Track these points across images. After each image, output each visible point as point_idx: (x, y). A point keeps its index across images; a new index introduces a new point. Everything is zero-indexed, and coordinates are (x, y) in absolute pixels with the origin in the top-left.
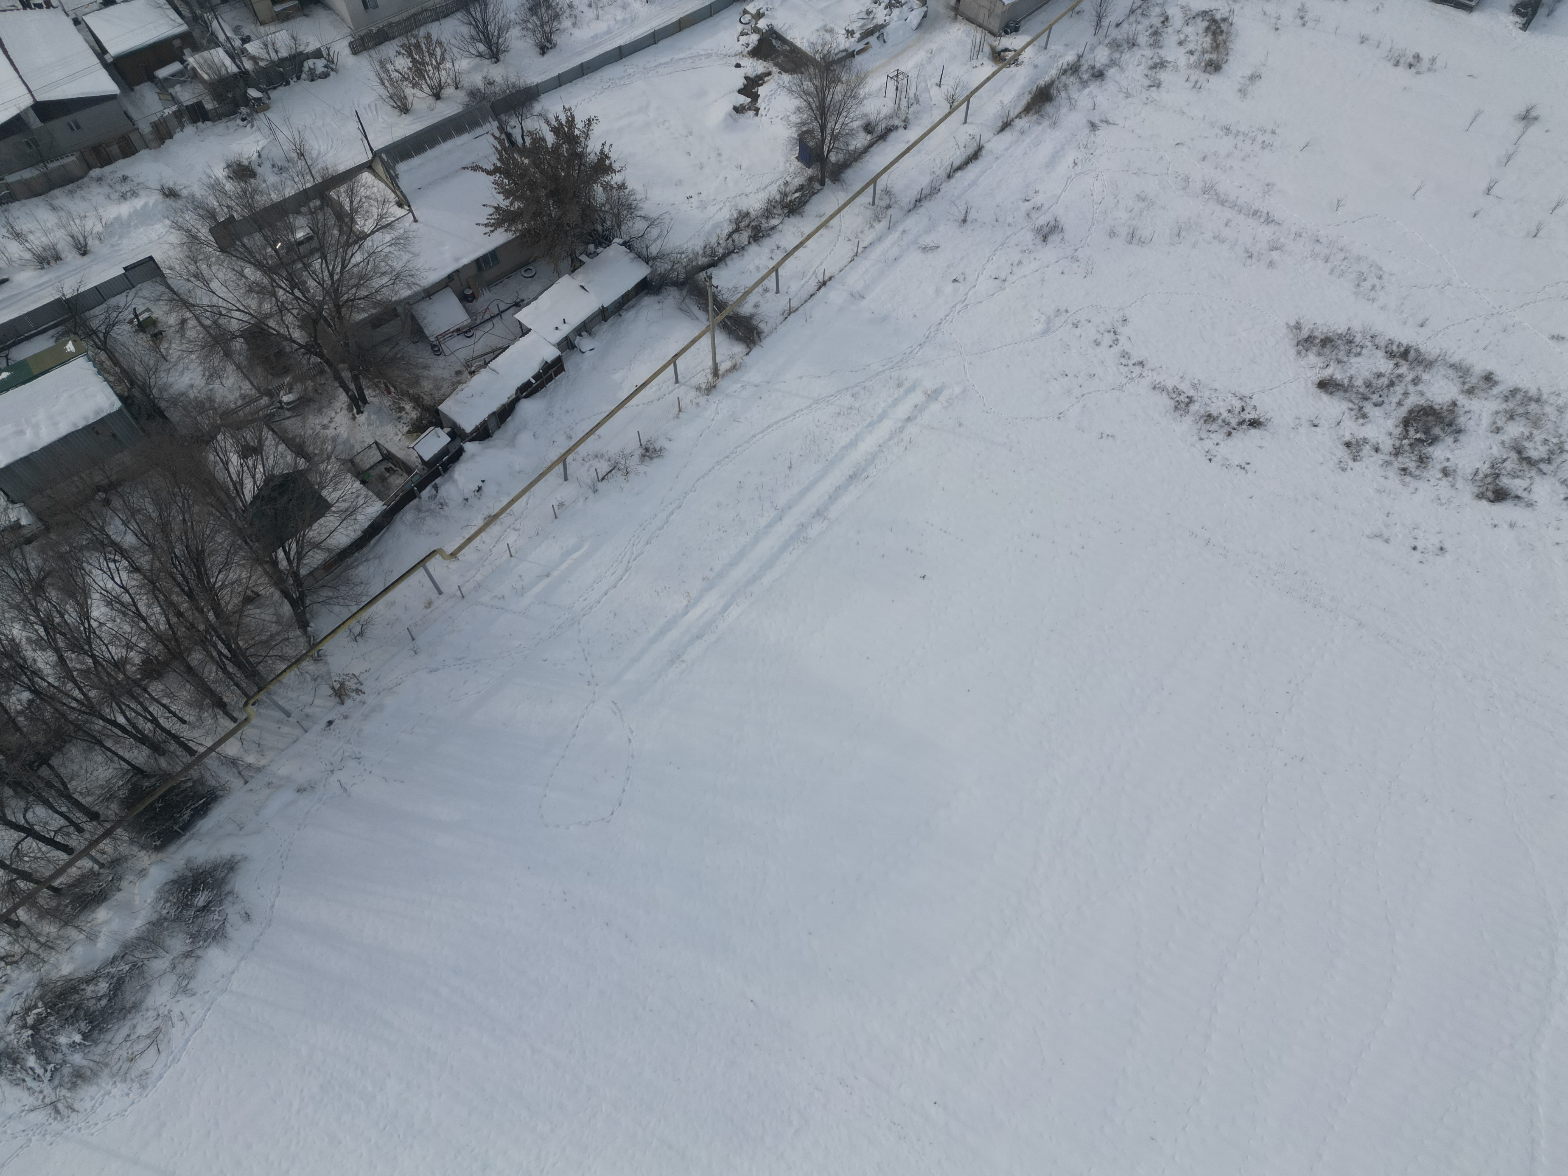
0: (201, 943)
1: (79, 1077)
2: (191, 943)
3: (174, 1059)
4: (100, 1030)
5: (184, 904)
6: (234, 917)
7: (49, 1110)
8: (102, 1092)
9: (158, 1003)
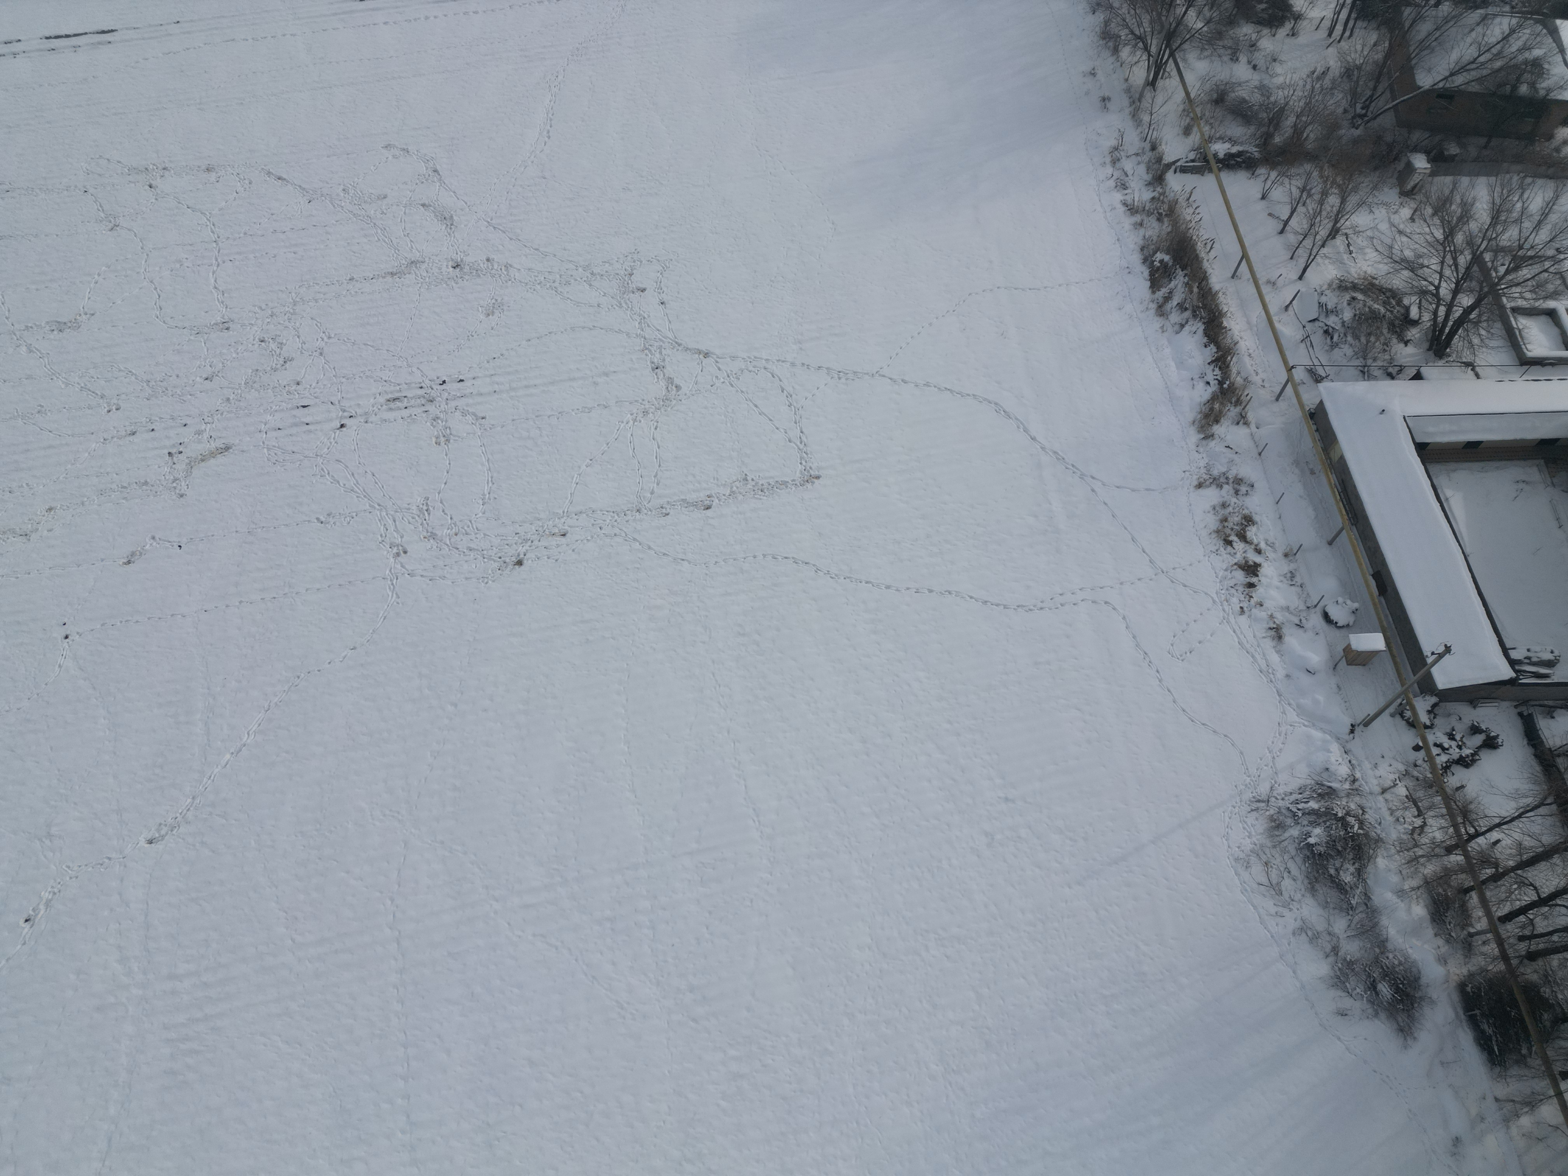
0: (1340, 965)
1: (1277, 826)
2: (1345, 959)
3: (1246, 890)
4: (1308, 857)
5: (1388, 974)
6: (1348, 1003)
7: (1264, 797)
8: (1253, 833)
9: (1304, 906)
